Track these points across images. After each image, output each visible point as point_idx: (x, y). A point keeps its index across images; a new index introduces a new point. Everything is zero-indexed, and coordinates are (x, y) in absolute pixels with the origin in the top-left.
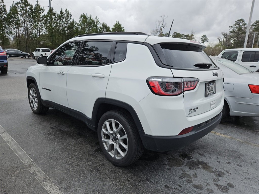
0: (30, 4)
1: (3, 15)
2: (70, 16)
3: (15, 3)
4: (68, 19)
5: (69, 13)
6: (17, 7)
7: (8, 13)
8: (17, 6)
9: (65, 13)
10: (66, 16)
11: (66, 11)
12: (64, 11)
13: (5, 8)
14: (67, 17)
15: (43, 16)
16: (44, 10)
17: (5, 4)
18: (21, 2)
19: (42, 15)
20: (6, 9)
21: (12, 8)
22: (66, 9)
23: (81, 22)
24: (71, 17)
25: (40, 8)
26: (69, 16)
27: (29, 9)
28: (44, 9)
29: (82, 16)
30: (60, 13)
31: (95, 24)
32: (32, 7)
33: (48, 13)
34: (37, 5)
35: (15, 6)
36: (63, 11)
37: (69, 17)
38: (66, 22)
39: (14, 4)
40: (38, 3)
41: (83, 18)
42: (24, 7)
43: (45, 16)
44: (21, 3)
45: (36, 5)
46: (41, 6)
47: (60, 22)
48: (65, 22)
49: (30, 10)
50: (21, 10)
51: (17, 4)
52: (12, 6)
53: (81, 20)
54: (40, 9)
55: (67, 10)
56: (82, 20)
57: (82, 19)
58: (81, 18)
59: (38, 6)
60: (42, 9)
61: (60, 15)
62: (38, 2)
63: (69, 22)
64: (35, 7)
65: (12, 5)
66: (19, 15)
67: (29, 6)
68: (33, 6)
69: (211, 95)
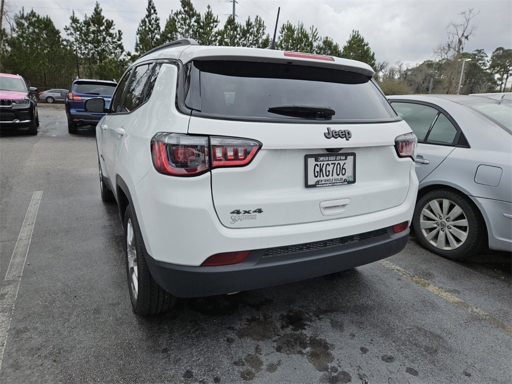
0: (197, 12)
1: (154, 36)
2: (263, 29)
3: (174, 13)
4: (259, 35)
5: (261, 24)
6: (176, 21)
7: (163, 32)
8: (176, 18)
9: (254, 24)
10: (255, 29)
11: (256, 19)
12: (253, 21)
13: (158, 23)
14: (257, 31)
15: (216, 33)
16: (219, 22)
17: (158, 16)
18: (182, 10)
19: (215, 30)
20: (160, 25)
21: (169, 22)
22: (257, 17)
23: (281, 38)
24: (264, 31)
25: (213, 18)
26: (260, 29)
27: (195, 22)
28: (218, 20)
29: (285, 26)
30: (245, 26)
31: (309, 40)
32: (200, 19)
33: (226, 27)
34: (208, 13)
35: (173, 18)
36: (251, 21)
37: (261, 31)
38: (255, 41)
39: (173, 15)
40: (210, 10)
41: (286, 31)
42: (187, 19)
43: (219, 33)
44: (183, 12)
45: (206, 14)
46: (215, 15)
47: (245, 42)
48: (253, 41)
49: (196, 24)
50: (182, 24)
51: (177, 14)
52: (168, 19)
53: (282, 36)
54: (212, 21)
55: (258, 19)
56: (283, 35)
57: (284, 33)
58: (282, 32)
59: (209, 15)
60: (216, 19)
61: (246, 28)
62: (209, 7)
63: (260, 41)
64: (204, 17)
65: (170, 17)
66: (178, 34)
67: (195, 17)
68: (202, 16)
69: (333, 184)
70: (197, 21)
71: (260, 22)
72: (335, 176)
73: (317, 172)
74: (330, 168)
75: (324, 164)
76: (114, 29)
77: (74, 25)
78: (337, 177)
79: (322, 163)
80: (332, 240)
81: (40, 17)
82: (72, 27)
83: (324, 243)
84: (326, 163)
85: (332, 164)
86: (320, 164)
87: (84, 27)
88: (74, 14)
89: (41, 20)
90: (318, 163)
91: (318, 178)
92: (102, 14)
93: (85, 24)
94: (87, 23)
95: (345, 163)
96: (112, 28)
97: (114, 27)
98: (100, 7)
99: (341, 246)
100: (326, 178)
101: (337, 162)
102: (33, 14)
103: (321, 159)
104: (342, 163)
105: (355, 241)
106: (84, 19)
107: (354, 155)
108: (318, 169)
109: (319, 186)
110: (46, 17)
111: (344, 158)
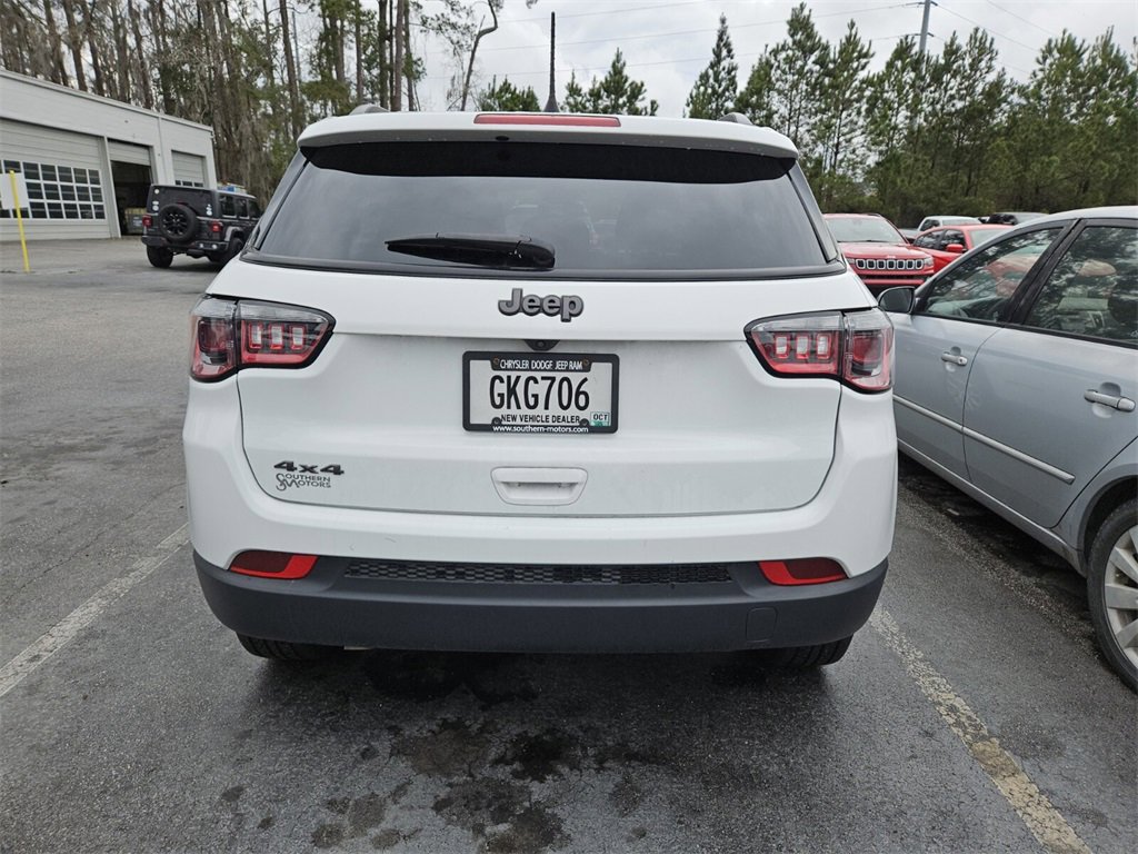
0: (824, 41)
1: (722, 105)
2: (991, 59)
3: (769, 49)
4: (978, 74)
5: (984, 48)
6: (772, 66)
7: (741, 93)
8: (773, 61)
9: (964, 48)
10: (968, 61)
11: (973, 38)
12: (963, 41)
13: (734, 77)
14: (971, 66)
15: (863, 82)
16: (872, 56)
17: (735, 61)
18: (790, 41)
19: (862, 75)
20: (737, 79)
21: (758, 71)
22: (977, 30)
23: (1040, 75)
24: (994, 63)
25: (859, 48)
26: (980, 61)
27: (815, 63)
28: (871, 52)
29: (1053, 45)
30: (942, 55)
31: (1127, 72)
32: (828, 54)
33: (890, 65)
34: (848, 39)
35: (768, 62)
36: (957, 42)
37: (983, 64)
38: (966, 88)
39: (768, 54)
40: (853, 32)
41: (1057, 55)
42: (797, 59)
43: (868, 82)
44: (791, 44)
45: (844, 41)
46: (864, 42)
47: (937, 95)
48: (958, 90)
49: (818, 67)
50: (784, 72)
51: (775, 52)
52: (757, 65)
53: (1042, 70)
54: (855, 54)
55: (979, 35)
56: (1047, 66)
57: (1048, 61)
58: (1045, 58)
59: (851, 43)
60: (865, 50)
61: (942, 61)
62: (852, 25)
63: (979, 89)
64: (838, 49)
65: (760, 60)
66: (774, 94)
67: (817, 53)
68: (832, 48)
69: (547, 430)
70: (821, 62)
71: (982, 43)
72: (555, 409)
73: (501, 395)
74: (540, 389)
75: (518, 378)
76: (643, 99)
77: (571, 100)
78: (562, 413)
79: (514, 375)
80: (528, 568)
81: (517, 92)
82: (568, 103)
83: (509, 571)
84: (524, 375)
85: (543, 378)
86: (509, 378)
87: (589, 101)
88: (574, 78)
89: (518, 96)
90: (504, 375)
91: (504, 411)
92: (626, 72)
93: (591, 95)
94: (595, 95)
95: (585, 380)
96: (640, 97)
97: (645, 95)
98: (623, 58)
99: (560, 586)
100: (525, 411)
101: (559, 376)
102: (506, 87)
103: (509, 364)
104: (576, 379)
105: (604, 582)
106: (591, 87)
107: (614, 360)
108: (501, 388)
109: (502, 429)
110: (526, 90)
111: (579, 366)
